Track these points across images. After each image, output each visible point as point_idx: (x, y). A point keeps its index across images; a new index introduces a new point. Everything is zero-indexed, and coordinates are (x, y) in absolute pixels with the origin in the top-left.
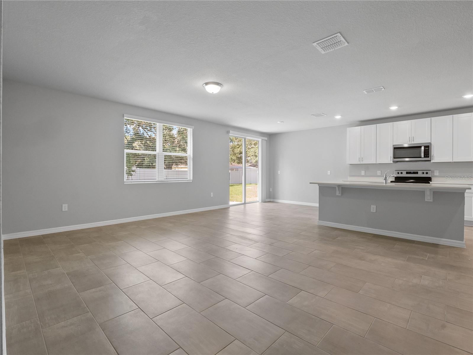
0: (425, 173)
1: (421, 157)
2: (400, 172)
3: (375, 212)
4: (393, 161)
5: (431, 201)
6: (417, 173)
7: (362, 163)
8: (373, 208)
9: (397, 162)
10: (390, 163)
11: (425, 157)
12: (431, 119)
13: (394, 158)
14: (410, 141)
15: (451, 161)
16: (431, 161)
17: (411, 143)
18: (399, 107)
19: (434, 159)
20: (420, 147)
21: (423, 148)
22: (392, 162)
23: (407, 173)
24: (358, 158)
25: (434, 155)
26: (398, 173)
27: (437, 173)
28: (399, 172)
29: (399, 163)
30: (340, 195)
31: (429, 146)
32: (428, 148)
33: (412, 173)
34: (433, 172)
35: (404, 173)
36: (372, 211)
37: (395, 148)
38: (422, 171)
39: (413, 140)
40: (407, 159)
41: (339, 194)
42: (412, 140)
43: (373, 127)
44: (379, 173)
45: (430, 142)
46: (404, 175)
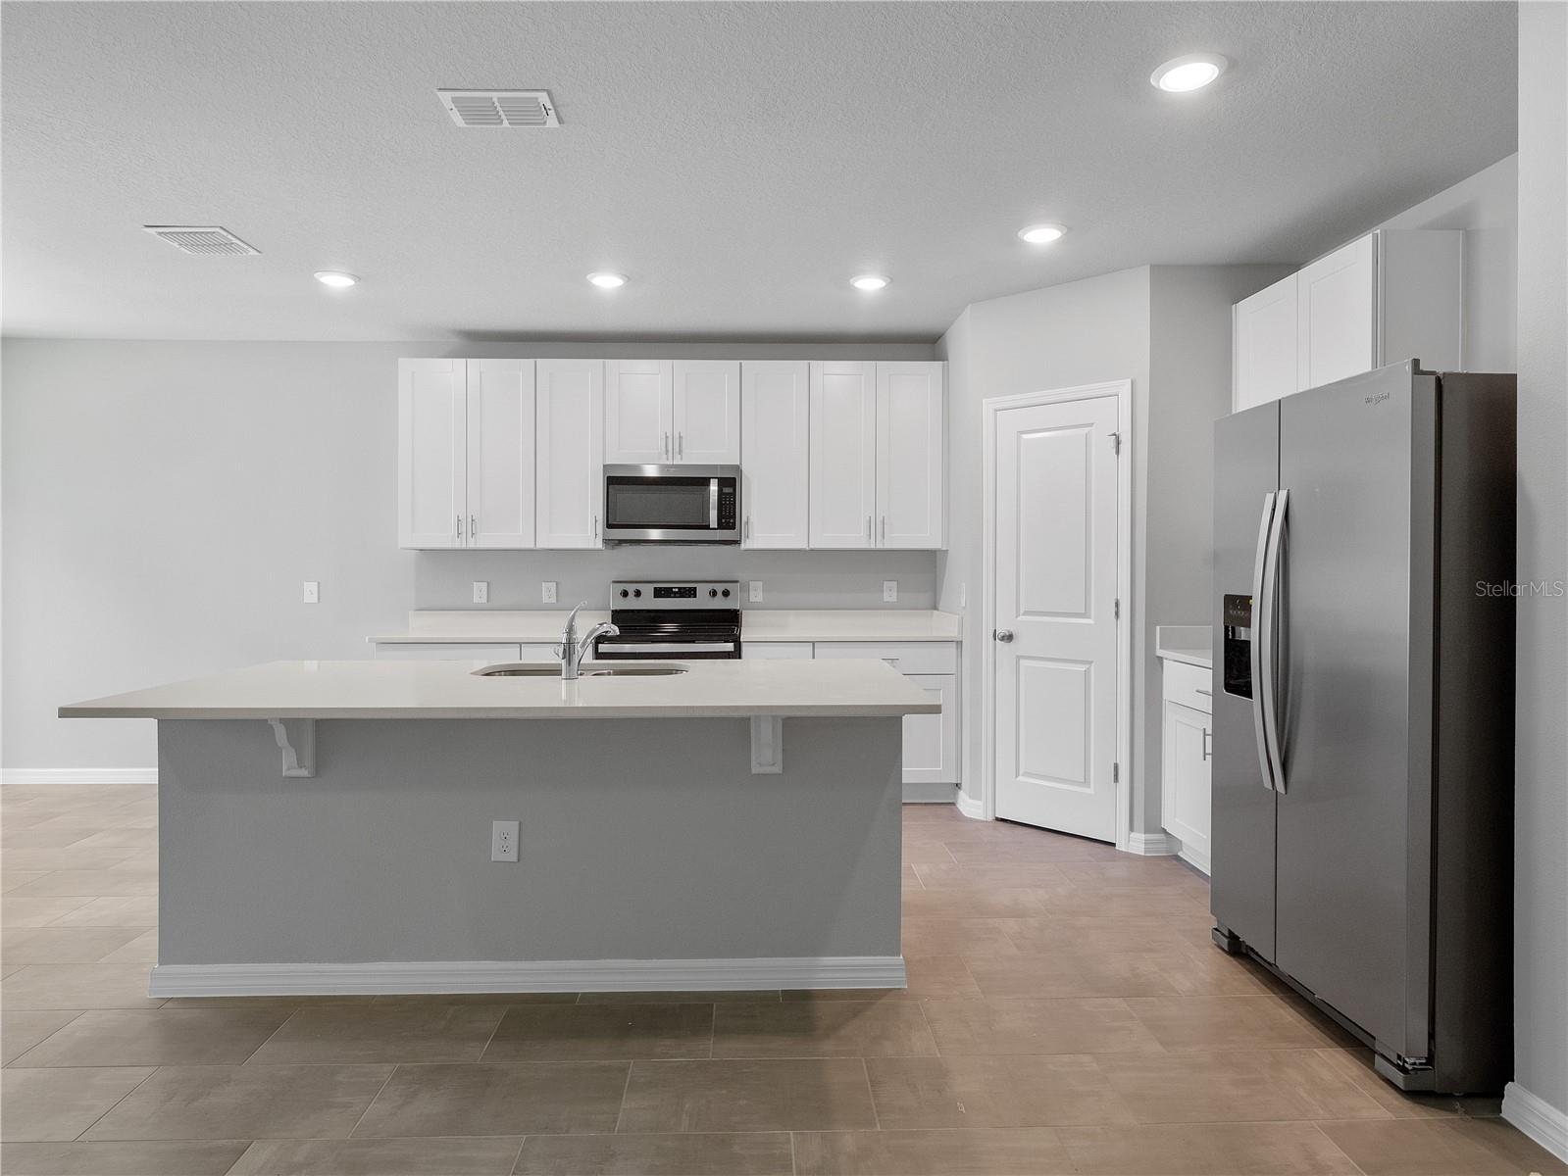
0: (719, 593)
1: (707, 527)
2: (631, 588)
3: (515, 859)
4: (606, 541)
5: (777, 769)
6: (691, 593)
7: (471, 545)
8: (503, 839)
9: (621, 542)
10: (591, 546)
11: (721, 526)
12: (741, 364)
13: (609, 526)
14: (667, 451)
15: (804, 546)
16: (743, 546)
17: (670, 462)
18: (628, 278)
19: (750, 536)
20: (704, 482)
21: (714, 487)
22: (600, 545)
23: (659, 593)
24: (454, 520)
25: (751, 520)
26: (625, 594)
27: (757, 595)
28: (627, 587)
29: (626, 549)
30: (304, 773)
31: (734, 479)
32: (730, 490)
33: (675, 593)
34: (746, 588)
35: (648, 590)
36: (496, 855)
37: (611, 481)
38: (711, 586)
39: (680, 452)
40: (655, 534)
41: (300, 766)
42: (678, 450)
43: (517, 369)
44: (548, 593)
45: (738, 463)
46: (649, 602)
